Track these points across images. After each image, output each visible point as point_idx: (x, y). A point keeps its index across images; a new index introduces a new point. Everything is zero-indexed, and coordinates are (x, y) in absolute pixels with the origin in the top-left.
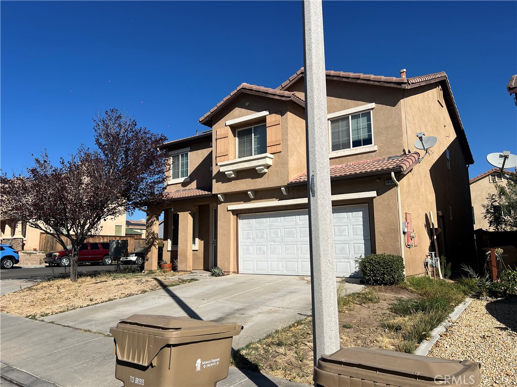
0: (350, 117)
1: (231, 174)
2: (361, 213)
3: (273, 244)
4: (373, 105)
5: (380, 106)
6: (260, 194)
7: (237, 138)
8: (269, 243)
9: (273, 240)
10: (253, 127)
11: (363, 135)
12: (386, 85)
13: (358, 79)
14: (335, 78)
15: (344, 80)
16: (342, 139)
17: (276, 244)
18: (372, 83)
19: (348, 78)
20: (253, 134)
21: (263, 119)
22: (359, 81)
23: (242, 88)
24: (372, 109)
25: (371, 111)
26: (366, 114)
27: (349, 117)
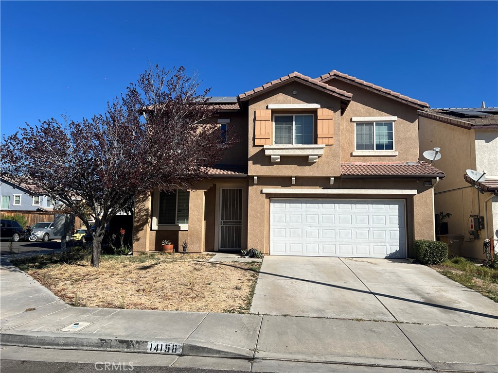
0: (375, 123)
1: (277, 159)
2: (397, 206)
3: (309, 228)
4: (395, 118)
5: (401, 120)
6: (302, 181)
7: (274, 123)
8: (305, 227)
9: (310, 225)
10: (294, 115)
11: (385, 141)
12: (411, 105)
13: (389, 94)
14: (368, 88)
15: (376, 91)
16: (366, 141)
17: (313, 228)
18: (400, 100)
19: (379, 91)
20: (294, 122)
21: (315, 111)
22: (389, 96)
23: (295, 77)
24: (394, 121)
25: (393, 123)
26: (389, 125)
27: (373, 124)
